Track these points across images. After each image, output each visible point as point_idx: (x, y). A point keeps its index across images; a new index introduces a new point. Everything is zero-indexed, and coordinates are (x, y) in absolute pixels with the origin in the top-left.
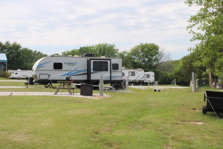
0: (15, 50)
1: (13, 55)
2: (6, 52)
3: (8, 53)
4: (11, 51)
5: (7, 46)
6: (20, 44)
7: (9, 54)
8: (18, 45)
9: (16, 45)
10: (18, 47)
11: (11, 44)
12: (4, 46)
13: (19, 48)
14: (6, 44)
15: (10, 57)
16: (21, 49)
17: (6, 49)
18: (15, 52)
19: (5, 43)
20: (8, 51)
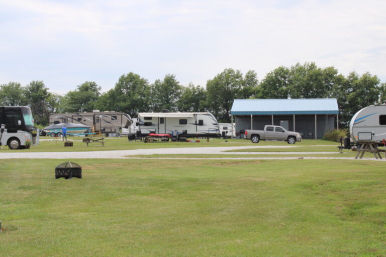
0: (367, 89)
1: (363, 98)
2: (351, 92)
3: (353, 95)
4: (361, 90)
5: (352, 81)
6: (376, 76)
7: (356, 97)
8: (373, 78)
9: (369, 78)
10: (373, 83)
11: (359, 77)
12: (347, 82)
13: (376, 84)
14: (350, 77)
15: (357, 102)
16: (379, 86)
17: (351, 88)
18: (367, 92)
19: (349, 75)
20: (354, 91)
